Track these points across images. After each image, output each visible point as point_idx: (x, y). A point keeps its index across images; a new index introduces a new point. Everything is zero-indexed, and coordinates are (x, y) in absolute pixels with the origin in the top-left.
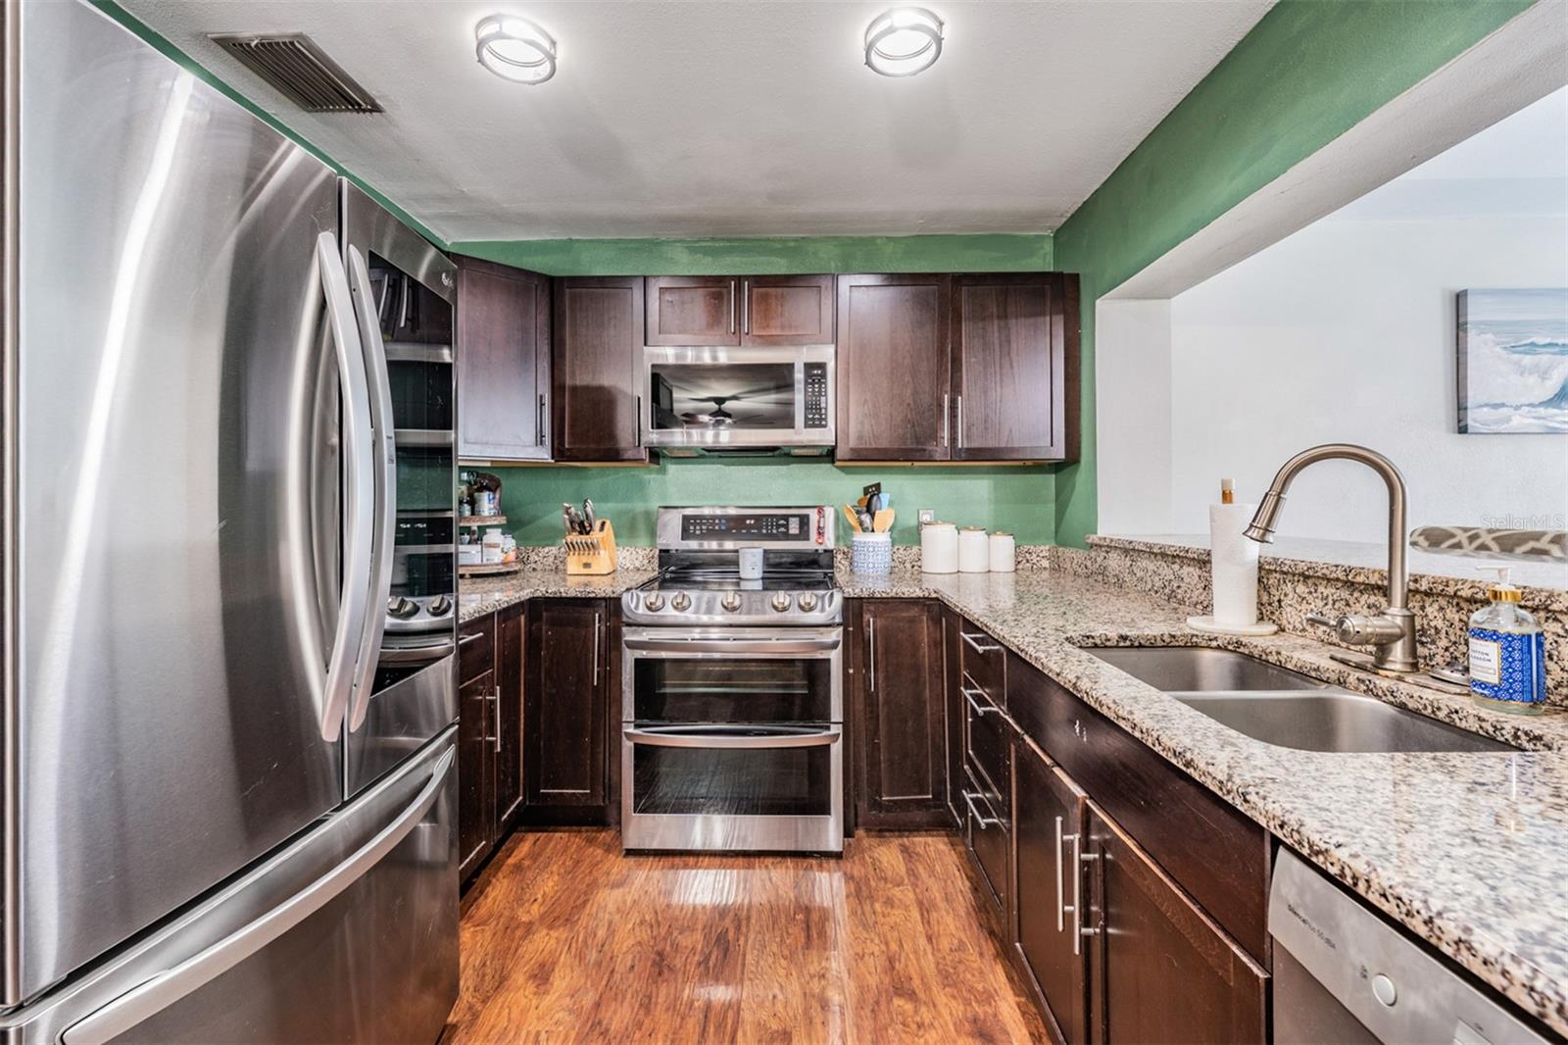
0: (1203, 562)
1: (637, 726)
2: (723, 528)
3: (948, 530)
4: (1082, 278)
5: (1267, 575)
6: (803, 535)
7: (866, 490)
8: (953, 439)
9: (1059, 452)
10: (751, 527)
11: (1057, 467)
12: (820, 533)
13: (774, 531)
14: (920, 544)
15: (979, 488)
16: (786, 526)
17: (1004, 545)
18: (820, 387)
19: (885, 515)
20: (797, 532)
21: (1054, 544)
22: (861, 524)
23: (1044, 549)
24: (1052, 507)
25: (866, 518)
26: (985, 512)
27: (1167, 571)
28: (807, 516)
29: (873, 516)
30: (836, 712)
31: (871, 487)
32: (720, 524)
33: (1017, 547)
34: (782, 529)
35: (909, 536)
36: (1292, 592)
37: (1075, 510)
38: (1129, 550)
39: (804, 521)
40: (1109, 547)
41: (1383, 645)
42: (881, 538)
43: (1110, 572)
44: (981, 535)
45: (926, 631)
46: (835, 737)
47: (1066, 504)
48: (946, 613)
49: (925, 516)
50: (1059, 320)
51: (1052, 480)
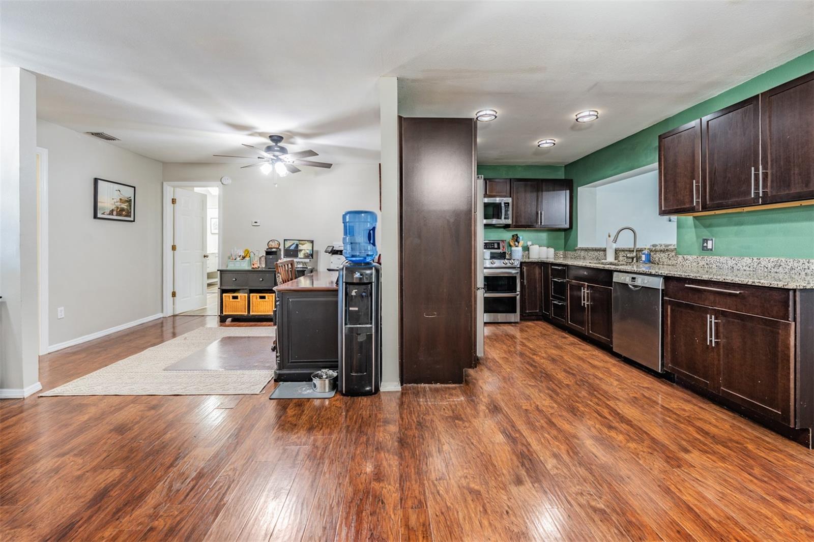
0: (605, 250)
3: (537, 246)
4: (574, 181)
5: (617, 251)
6: (499, 248)
7: (513, 236)
8: (541, 222)
9: (567, 226)
11: (565, 230)
12: (503, 248)
13: (490, 248)
14: (529, 251)
15: (544, 236)
16: (494, 246)
17: (552, 250)
18: (508, 209)
19: (521, 243)
20: (497, 247)
21: (563, 251)
22: (515, 244)
23: (561, 252)
24: (563, 241)
25: (517, 243)
26: (545, 242)
27: (596, 253)
28: (499, 243)
29: (518, 243)
30: (518, 289)
31: (515, 235)
33: (555, 251)
34: (492, 246)
35: (526, 249)
36: (621, 254)
37: (570, 242)
38: (587, 250)
39: (499, 244)
40: (582, 249)
41: (633, 258)
42: (520, 249)
43: (582, 256)
44: (545, 248)
45: (537, 271)
46: (518, 295)
47: (568, 240)
48: (543, 265)
49: (529, 243)
50: (568, 192)
51: (563, 233)
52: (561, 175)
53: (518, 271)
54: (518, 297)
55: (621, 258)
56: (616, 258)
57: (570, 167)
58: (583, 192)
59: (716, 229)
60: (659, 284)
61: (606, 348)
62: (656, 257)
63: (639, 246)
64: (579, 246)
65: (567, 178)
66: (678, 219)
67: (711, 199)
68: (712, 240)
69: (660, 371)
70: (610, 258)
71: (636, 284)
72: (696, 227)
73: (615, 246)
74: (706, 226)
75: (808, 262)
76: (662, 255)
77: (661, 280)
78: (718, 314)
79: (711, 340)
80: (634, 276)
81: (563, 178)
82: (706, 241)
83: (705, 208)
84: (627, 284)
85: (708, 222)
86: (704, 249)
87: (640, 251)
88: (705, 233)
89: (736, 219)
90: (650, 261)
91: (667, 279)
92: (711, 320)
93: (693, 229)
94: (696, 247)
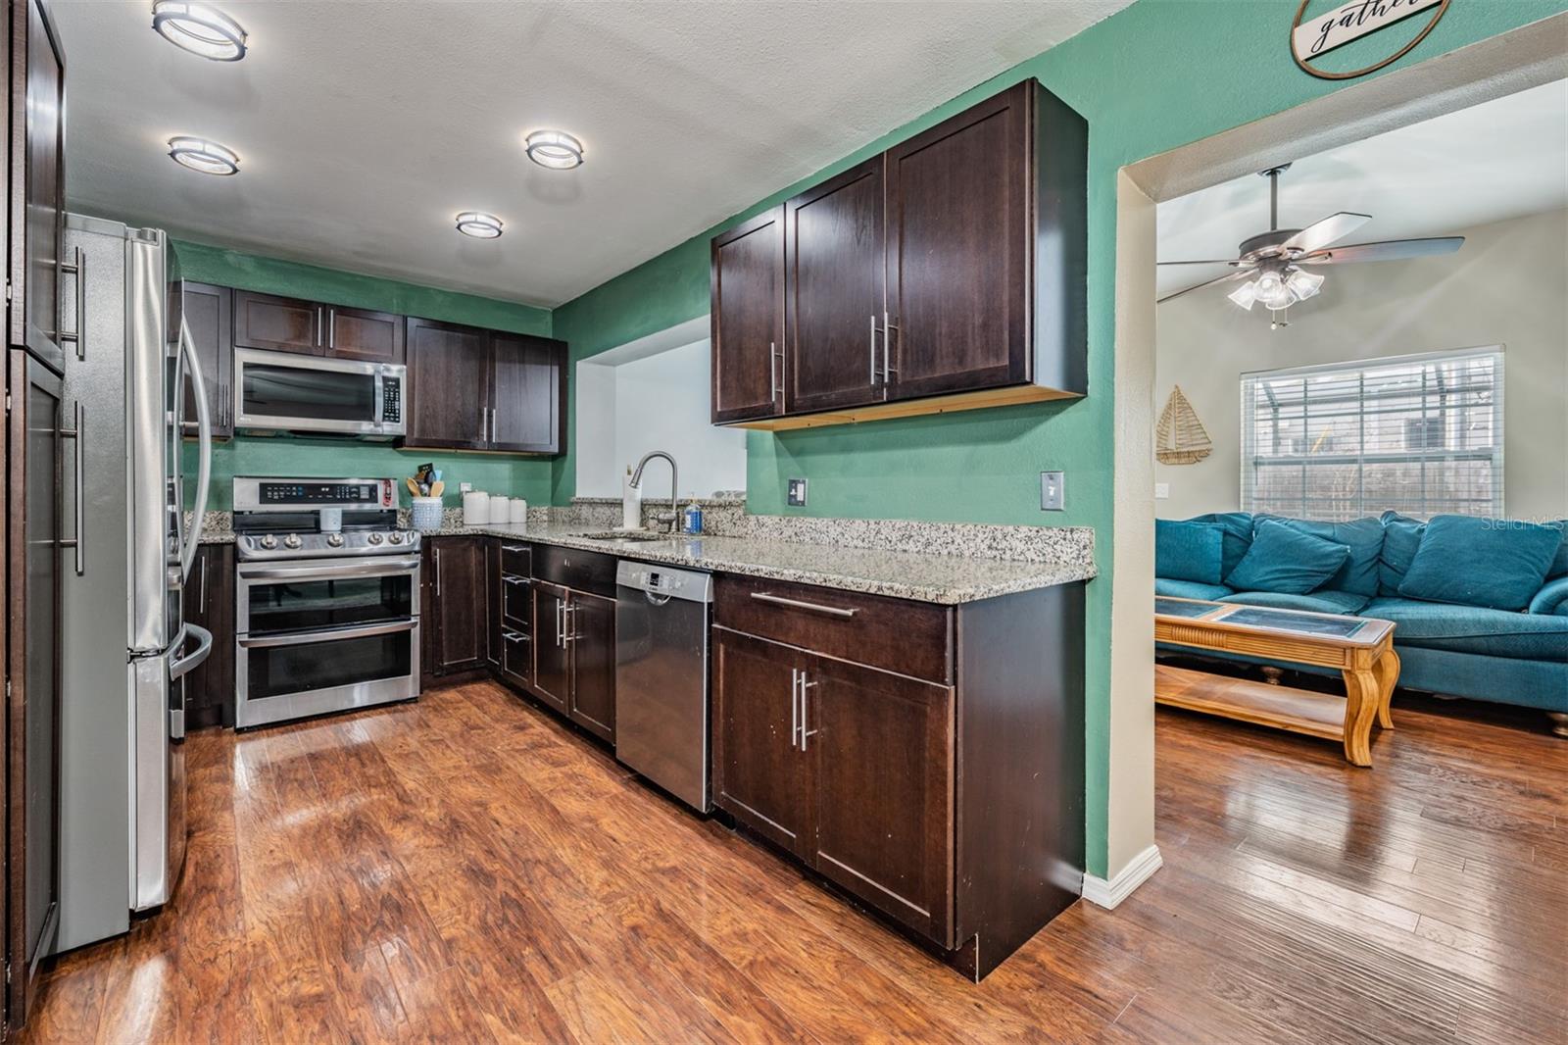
0: (620, 504)
1: (250, 636)
2: (300, 494)
3: (483, 496)
4: (569, 345)
5: (644, 506)
6: (373, 498)
7: (420, 468)
8: (490, 436)
9: (555, 448)
10: (326, 493)
11: (553, 457)
12: (388, 497)
13: (348, 497)
14: (462, 507)
15: (503, 470)
16: (357, 493)
17: (520, 505)
18: (394, 394)
19: (439, 485)
20: (368, 497)
21: (550, 506)
22: (421, 491)
23: (544, 510)
24: (549, 482)
25: (425, 487)
26: (507, 485)
27: (606, 512)
28: (375, 486)
29: (430, 485)
30: (416, 607)
31: (425, 466)
32: (297, 491)
33: (528, 507)
34: (354, 495)
35: (454, 501)
36: (652, 512)
37: (563, 484)
38: (591, 505)
39: (373, 489)
40: (582, 502)
41: (670, 522)
42: (435, 501)
43: (583, 517)
44: (504, 500)
46: (415, 624)
47: (559, 480)
49: (465, 487)
50: (556, 369)
51: (550, 464)
52: (544, 330)
53: (417, 559)
54: (416, 633)
55: (650, 523)
56: (643, 523)
57: (564, 312)
58: (585, 370)
59: (810, 459)
60: (701, 590)
62: (713, 518)
63: (682, 495)
64: (581, 493)
65: (556, 338)
66: (748, 437)
67: (802, 389)
68: (804, 482)
69: (704, 811)
70: (631, 523)
71: (659, 590)
72: (778, 454)
73: (639, 494)
74: (797, 453)
75: (952, 530)
76: (723, 514)
77: (706, 581)
78: (814, 666)
79: (801, 732)
80: (656, 570)
81: (551, 337)
82: (793, 484)
83: (793, 411)
84: (643, 592)
85: (797, 443)
86: (792, 501)
87: (683, 505)
88: (793, 467)
89: (842, 438)
90: (700, 528)
91: (719, 577)
92: (800, 682)
93: (774, 459)
94: (778, 500)
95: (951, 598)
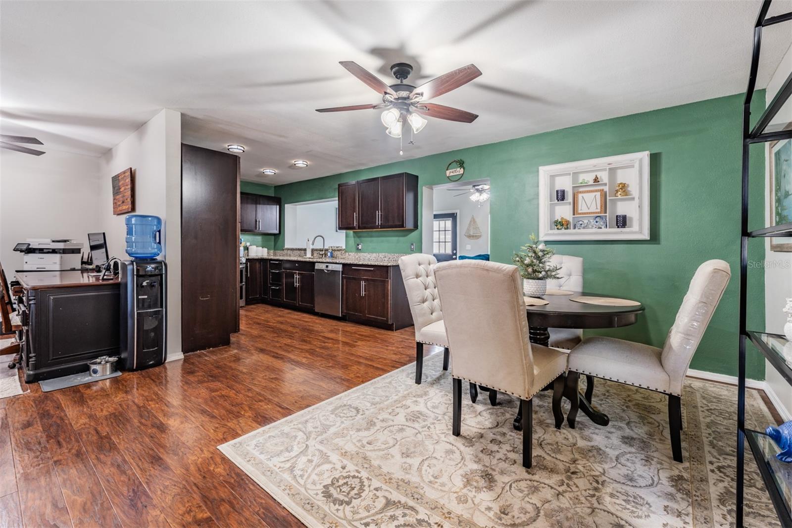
0: (305, 250)
3: (254, 247)
4: (282, 199)
5: (313, 250)
8: (259, 229)
9: (277, 232)
11: (274, 235)
14: (248, 250)
15: (259, 238)
17: (266, 249)
19: (243, 243)
21: (275, 250)
23: (272, 251)
24: (274, 243)
26: (260, 243)
27: (299, 252)
30: (244, 280)
33: (268, 250)
35: (247, 248)
36: (315, 252)
37: (279, 243)
38: (292, 250)
40: (288, 249)
41: (322, 255)
42: (242, 248)
43: (288, 253)
44: (261, 248)
45: (258, 265)
46: (244, 284)
47: (277, 241)
48: (262, 261)
49: (248, 244)
50: (278, 206)
51: (273, 237)
52: (271, 193)
53: (244, 266)
54: (244, 287)
55: (315, 255)
56: (312, 255)
57: (279, 188)
58: (288, 207)
59: (363, 239)
60: (339, 268)
61: (311, 312)
62: (335, 253)
63: (326, 247)
64: (286, 247)
65: (277, 196)
66: (346, 233)
67: (362, 224)
68: (361, 244)
69: (340, 317)
70: (309, 255)
71: (328, 269)
72: (354, 237)
73: (312, 247)
74: (359, 237)
75: (394, 255)
76: (338, 252)
77: (340, 266)
78: (366, 280)
79: (363, 293)
80: (327, 264)
81: (273, 195)
82: (358, 245)
83: (359, 228)
84: (323, 270)
85: (360, 234)
86: (358, 249)
87: (327, 250)
88: (358, 240)
89: (371, 234)
90: (332, 256)
91: (344, 265)
92: (363, 283)
93: (353, 239)
94: (354, 249)
95: (389, 265)
